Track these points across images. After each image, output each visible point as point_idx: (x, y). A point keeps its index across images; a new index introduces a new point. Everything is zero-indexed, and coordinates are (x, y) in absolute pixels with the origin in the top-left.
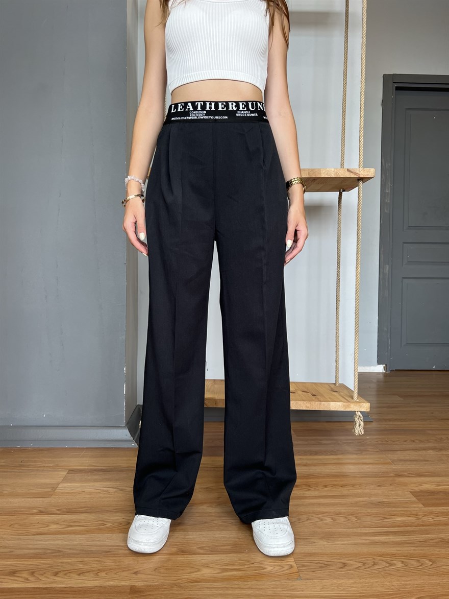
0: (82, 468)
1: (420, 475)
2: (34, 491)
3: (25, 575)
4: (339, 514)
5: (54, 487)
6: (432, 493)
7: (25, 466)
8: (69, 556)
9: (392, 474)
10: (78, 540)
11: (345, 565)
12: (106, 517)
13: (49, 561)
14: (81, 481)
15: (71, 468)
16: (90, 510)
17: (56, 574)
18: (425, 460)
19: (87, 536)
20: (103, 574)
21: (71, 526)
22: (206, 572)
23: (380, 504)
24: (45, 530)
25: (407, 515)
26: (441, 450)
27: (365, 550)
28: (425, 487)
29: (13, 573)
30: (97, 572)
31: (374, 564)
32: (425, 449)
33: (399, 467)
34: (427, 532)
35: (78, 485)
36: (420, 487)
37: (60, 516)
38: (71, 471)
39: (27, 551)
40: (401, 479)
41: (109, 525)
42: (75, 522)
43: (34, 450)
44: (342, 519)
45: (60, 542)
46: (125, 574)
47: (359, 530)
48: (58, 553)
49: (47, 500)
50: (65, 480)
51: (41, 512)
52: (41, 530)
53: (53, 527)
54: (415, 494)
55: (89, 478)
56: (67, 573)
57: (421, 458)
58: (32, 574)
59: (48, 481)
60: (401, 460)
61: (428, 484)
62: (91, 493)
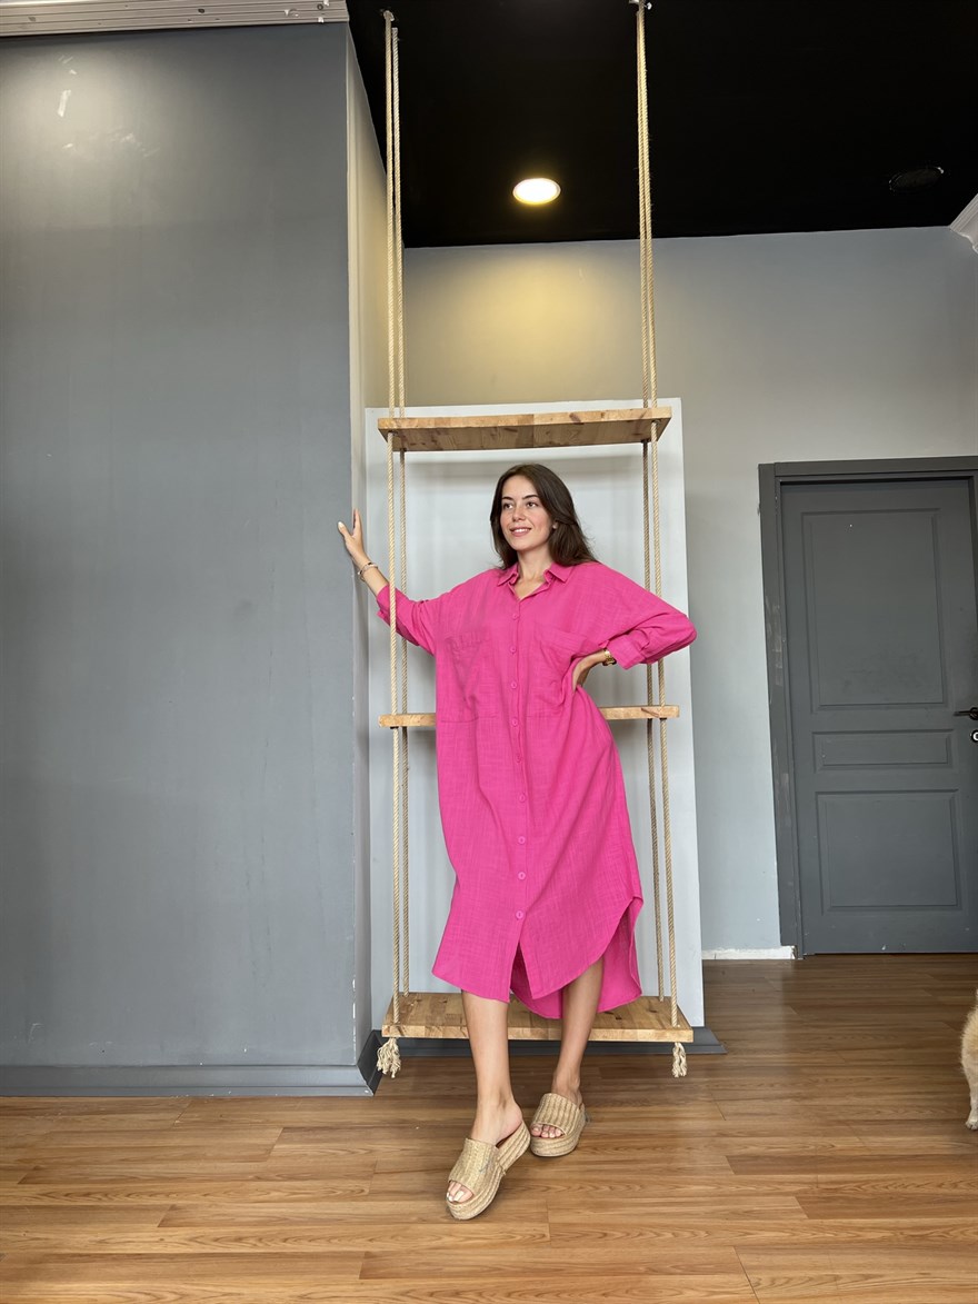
0: (301, 1125)
1: (752, 1134)
2: (244, 1154)
3: (251, 1241)
4: (621, 1182)
5: (269, 1150)
6: (756, 1157)
7: (226, 1122)
8: (297, 1223)
9: (714, 1134)
10: (307, 1208)
11: (605, 1235)
12: (335, 1184)
13: (277, 1228)
14: (300, 1142)
15: (285, 1125)
16: (314, 1177)
17: (285, 1240)
18: (773, 1114)
19: (314, 1204)
20: (336, 1241)
21: (295, 1194)
22: (447, 1240)
23: (680, 1170)
24: (266, 1197)
25: (707, 1185)
26: (805, 1098)
27: (635, 1220)
28: (752, 1150)
29: (239, 1239)
30: (329, 1240)
31: (641, 1234)
32: (781, 1098)
33: (728, 1124)
34: (721, 1203)
35: (299, 1146)
36: (744, 1151)
37: (282, 1183)
38: (286, 1129)
39: (250, 1219)
40: (724, 1140)
41: (339, 1193)
42: (299, 1189)
43: (234, 1100)
44: (622, 1188)
45: (284, 1210)
46: (359, 1241)
47: (638, 1200)
48: (284, 1220)
49: (262, 1165)
50: (281, 1140)
51: (259, 1179)
52: (261, 1198)
53: (275, 1195)
54: (730, 1159)
55: (312, 1137)
56: (297, 1239)
57: (768, 1111)
58: (260, 1240)
59: (259, 1141)
60: (736, 1114)
61: (756, 1146)
62: (315, 1156)
